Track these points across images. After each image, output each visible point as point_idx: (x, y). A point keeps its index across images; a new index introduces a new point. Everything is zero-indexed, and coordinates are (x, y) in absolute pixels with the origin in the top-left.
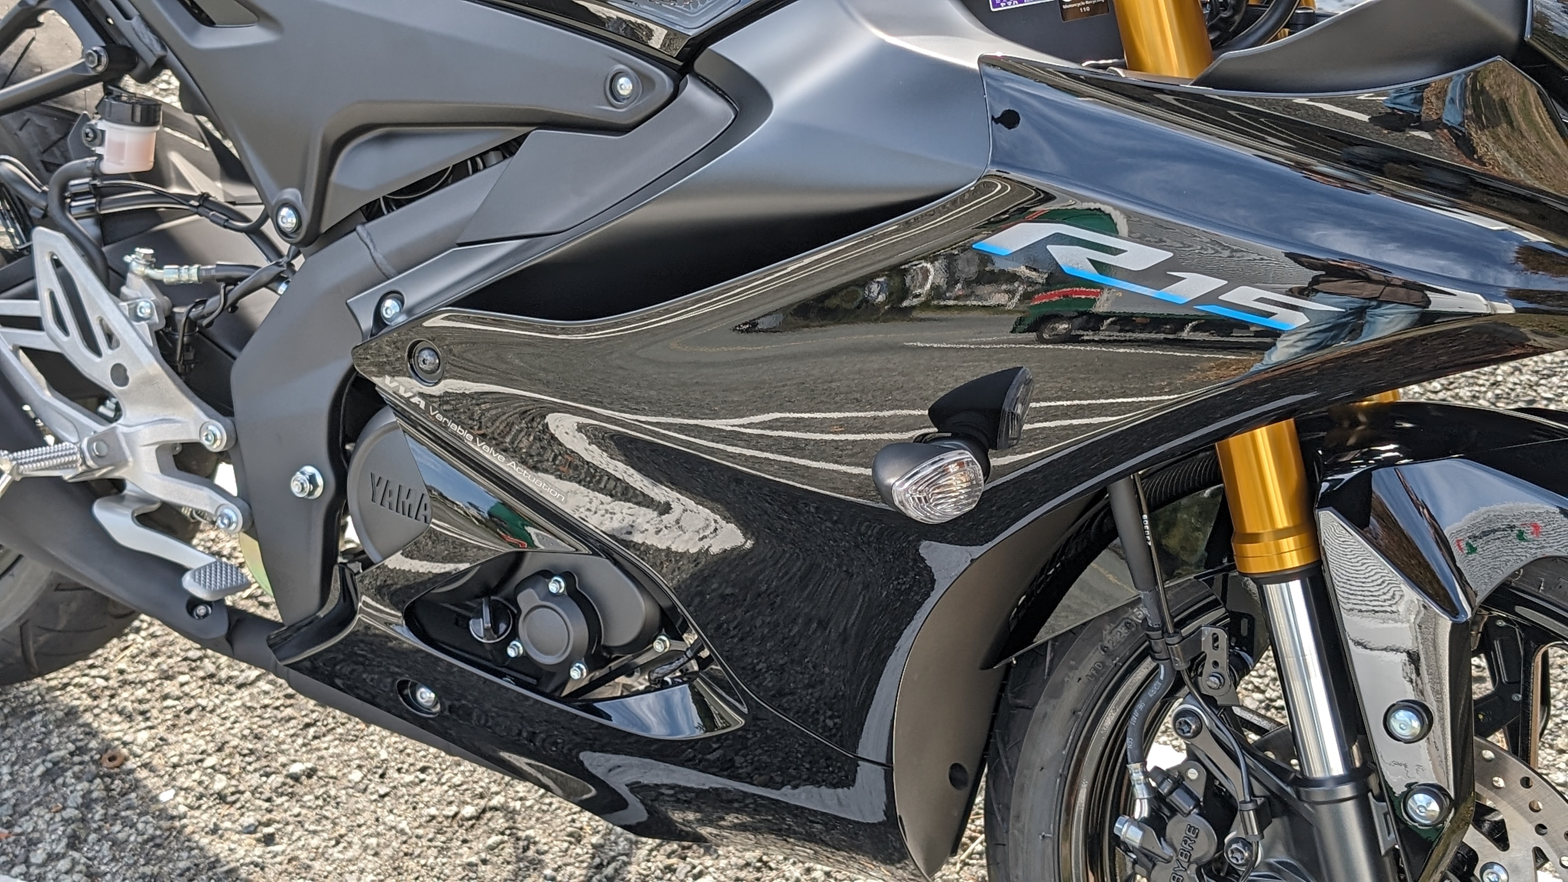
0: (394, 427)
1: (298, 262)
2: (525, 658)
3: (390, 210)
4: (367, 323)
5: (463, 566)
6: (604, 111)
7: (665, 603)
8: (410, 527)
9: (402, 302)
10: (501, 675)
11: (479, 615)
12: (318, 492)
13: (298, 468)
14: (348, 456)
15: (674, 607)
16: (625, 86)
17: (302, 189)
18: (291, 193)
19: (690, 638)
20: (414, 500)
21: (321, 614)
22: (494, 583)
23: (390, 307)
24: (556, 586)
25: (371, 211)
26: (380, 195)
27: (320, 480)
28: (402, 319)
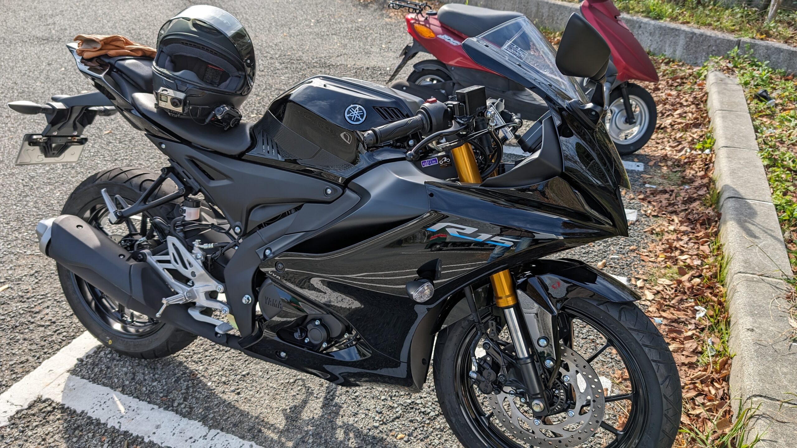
0: (271, 284)
1: (241, 241)
2: (310, 342)
3: (265, 226)
4: (262, 257)
5: (293, 319)
6: (325, 198)
7: (347, 325)
8: (277, 310)
9: (271, 250)
10: (303, 347)
11: (297, 331)
12: (250, 302)
13: (244, 296)
14: (258, 293)
15: (349, 325)
16: (329, 191)
17: (241, 222)
18: (238, 223)
19: (354, 332)
20: (277, 303)
21: (253, 334)
22: (300, 323)
23: (268, 252)
24: (317, 323)
25: (260, 227)
26: (262, 222)
27: (250, 299)
28: (271, 255)
